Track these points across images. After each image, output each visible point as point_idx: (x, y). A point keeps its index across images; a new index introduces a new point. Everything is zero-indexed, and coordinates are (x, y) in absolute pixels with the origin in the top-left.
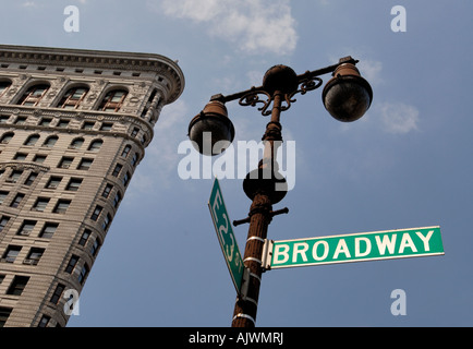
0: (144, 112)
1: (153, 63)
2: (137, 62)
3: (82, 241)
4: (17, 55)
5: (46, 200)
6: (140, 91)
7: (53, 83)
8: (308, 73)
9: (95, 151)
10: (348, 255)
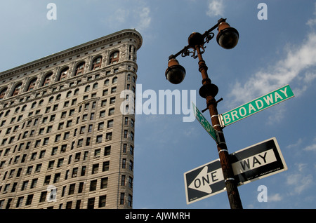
0: (130, 57)
1: (124, 34)
2: (118, 37)
3: (126, 123)
4: (66, 54)
5: (104, 111)
6: (124, 49)
7: (86, 60)
8: (206, 32)
9: (115, 83)
10: (255, 110)
